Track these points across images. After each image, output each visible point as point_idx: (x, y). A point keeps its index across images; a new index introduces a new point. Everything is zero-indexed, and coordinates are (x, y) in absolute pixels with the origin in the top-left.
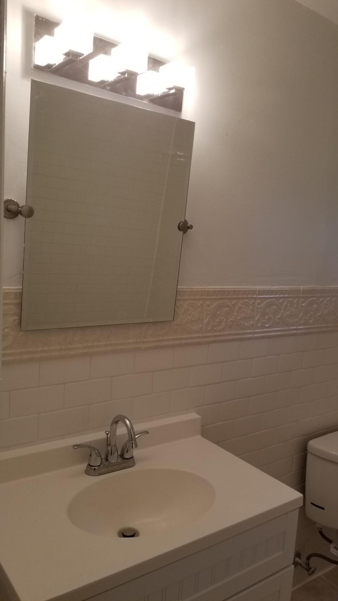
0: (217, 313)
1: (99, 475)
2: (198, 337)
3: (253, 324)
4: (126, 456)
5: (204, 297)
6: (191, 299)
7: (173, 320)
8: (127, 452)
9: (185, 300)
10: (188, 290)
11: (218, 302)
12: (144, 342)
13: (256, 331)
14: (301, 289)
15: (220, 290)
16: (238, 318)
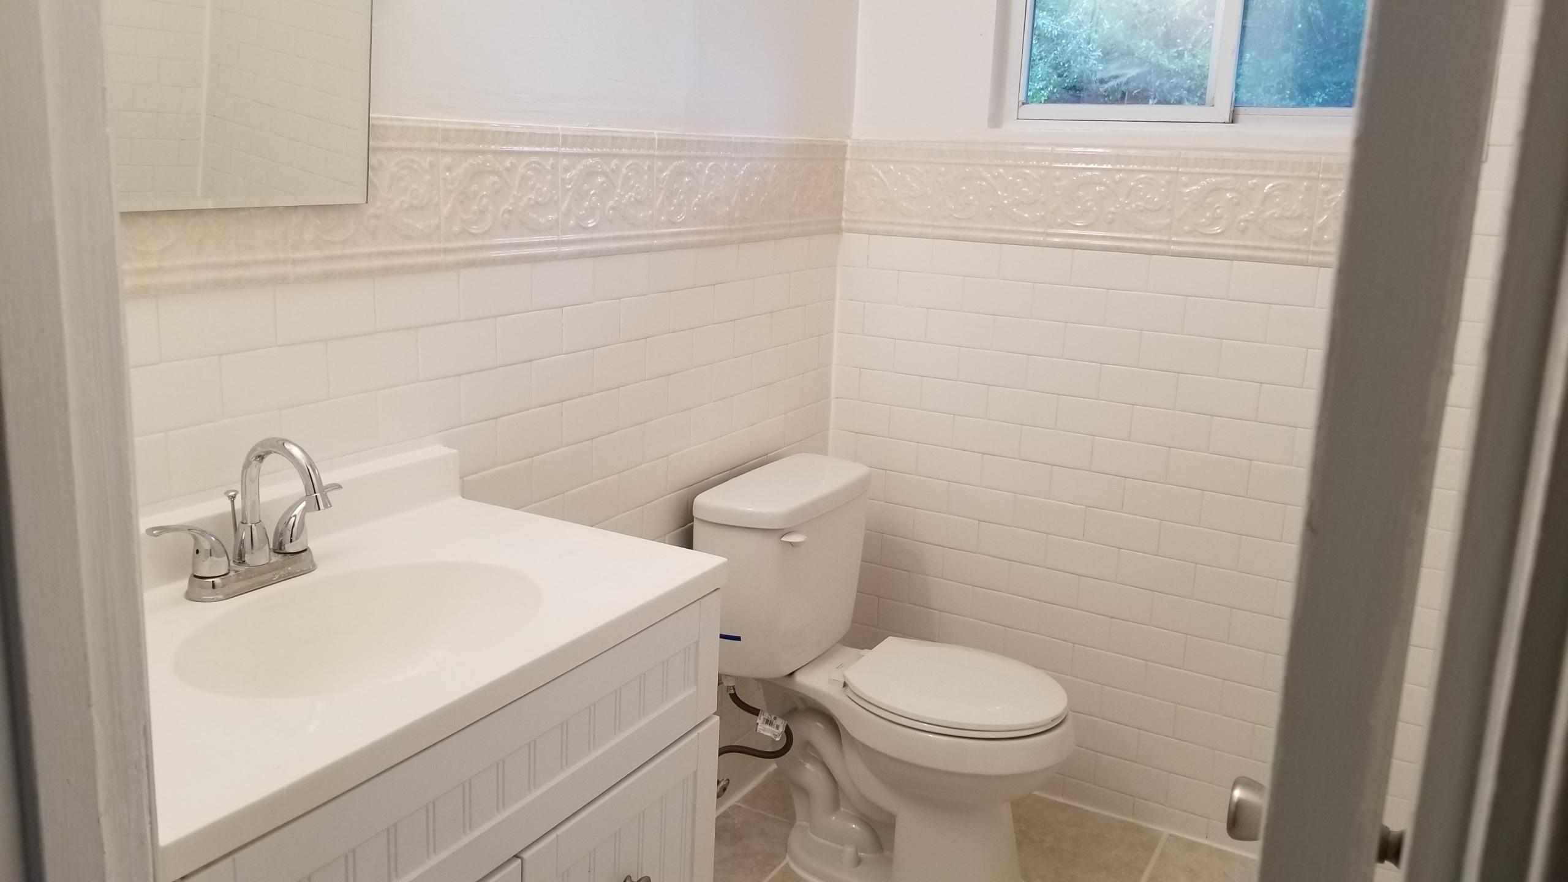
0: (472, 189)
1: (228, 597)
2: (432, 251)
3: (557, 220)
4: (290, 548)
5: (436, 145)
6: (404, 150)
7: (367, 203)
8: (291, 541)
9: (390, 149)
10: (395, 123)
11: (471, 161)
12: (295, 262)
13: (565, 238)
14: (656, 137)
15: (472, 127)
16: (521, 204)
